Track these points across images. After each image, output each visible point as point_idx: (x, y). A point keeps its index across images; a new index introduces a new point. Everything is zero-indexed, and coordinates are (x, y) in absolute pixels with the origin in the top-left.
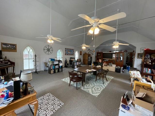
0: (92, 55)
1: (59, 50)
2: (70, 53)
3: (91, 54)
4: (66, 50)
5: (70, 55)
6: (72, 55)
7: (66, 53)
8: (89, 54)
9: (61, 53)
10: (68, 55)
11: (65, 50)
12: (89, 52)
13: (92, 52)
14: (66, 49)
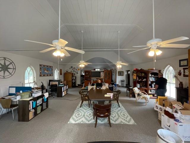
0: (76, 73)
1: (29, 69)
2: (47, 72)
3: (74, 73)
4: (41, 68)
5: (47, 75)
6: (50, 75)
7: (41, 73)
8: (73, 72)
9: (31, 72)
10: (44, 75)
11: (39, 67)
12: (72, 71)
13: (76, 70)
14: (40, 65)
